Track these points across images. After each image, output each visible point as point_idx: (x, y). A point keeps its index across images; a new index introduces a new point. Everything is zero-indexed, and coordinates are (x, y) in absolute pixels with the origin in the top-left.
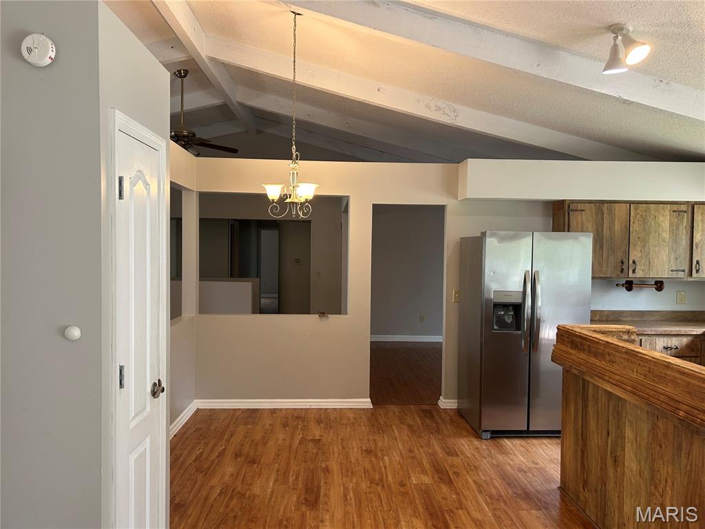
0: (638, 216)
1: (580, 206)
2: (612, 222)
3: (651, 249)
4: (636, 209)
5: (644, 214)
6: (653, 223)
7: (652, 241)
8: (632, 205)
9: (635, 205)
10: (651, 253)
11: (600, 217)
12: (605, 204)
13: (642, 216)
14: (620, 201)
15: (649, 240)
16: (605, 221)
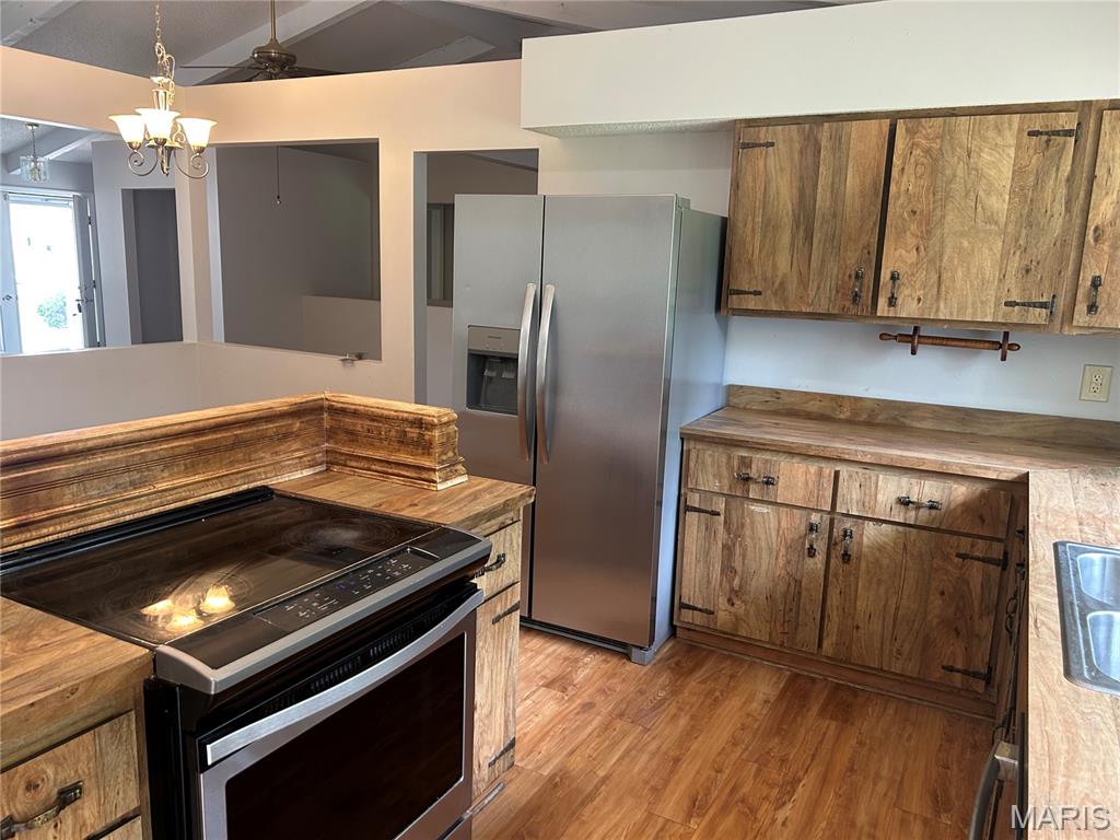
0: (917, 152)
1: (764, 135)
2: (839, 172)
3: (949, 243)
4: (910, 132)
5: (936, 146)
6: (960, 172)
7: (952, 221)
8: (900, 123)
9: (911, 123)
10: (948, 251)
11: (810, 159)
12: (826, 125)
13: (928, 151)
14: (868, 113)
15: (943, 217)
16: (822, 169)
